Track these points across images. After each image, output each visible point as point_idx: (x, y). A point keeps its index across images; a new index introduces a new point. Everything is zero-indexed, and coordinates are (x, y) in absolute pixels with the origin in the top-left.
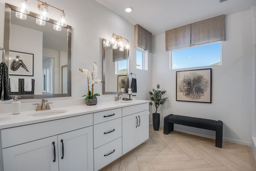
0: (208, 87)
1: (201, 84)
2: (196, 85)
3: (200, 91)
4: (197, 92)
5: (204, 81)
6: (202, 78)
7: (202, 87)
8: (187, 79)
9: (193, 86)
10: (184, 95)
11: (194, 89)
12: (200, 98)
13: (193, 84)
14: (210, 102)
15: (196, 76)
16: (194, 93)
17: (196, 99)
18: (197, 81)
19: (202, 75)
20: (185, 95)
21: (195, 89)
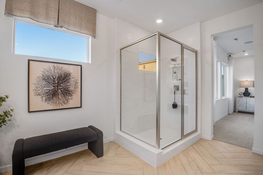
0: (77, 88)
1: (69, 84)
2: (62, 84)
3: (67, 93)
4: (64, 94)
5: (73, 80)
6: (70, 76)
7: (70, 88)
8: (48, 74)
9: (57, 86)
10: (42, 101)
11: (59, 91)
12: (69, 102)
13: (58, 83)
14: (80, 106)
15: (62, 72)
16: (60, 97)
17: (62, 105)
18: (64, 80)
19: (71, 72)
20: (44, 100)
21: (61, 91)
